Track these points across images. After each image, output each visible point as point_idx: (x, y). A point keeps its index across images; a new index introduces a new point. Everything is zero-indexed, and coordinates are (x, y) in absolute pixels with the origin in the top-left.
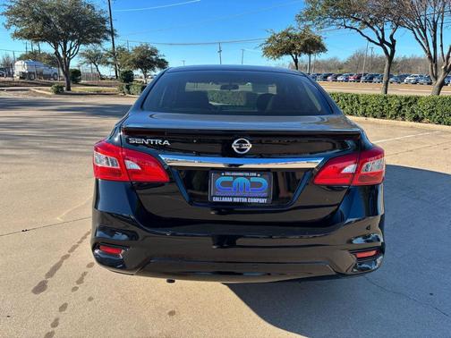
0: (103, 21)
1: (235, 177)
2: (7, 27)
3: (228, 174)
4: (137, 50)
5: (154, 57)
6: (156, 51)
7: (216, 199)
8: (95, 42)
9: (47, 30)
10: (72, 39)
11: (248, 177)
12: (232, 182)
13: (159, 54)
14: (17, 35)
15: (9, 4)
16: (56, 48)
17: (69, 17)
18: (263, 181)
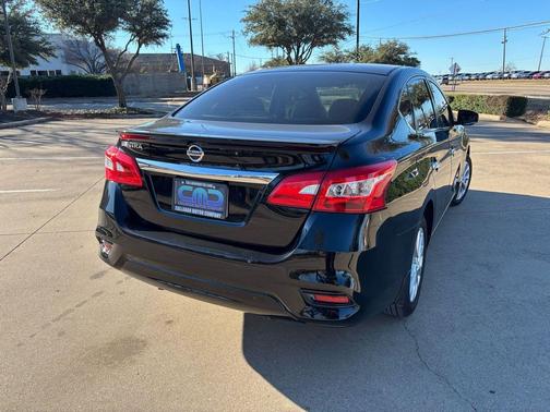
0: (341, 17)
1: (195, 187)
2: (245, 34)
3: (188, 182)
4: (382, 48)
5: (402, 56)
6: (406, 48)
7: (178, 209)
8: (331, 42)
9: (280, 33)
10: (306, 42)
11: (206, 188)
12: (191, 193)
13: (409, 51)
14: (253, 42)
15: (248, 9)
16: (289, 53)
17: (302, 17)
18: (219, 194)
